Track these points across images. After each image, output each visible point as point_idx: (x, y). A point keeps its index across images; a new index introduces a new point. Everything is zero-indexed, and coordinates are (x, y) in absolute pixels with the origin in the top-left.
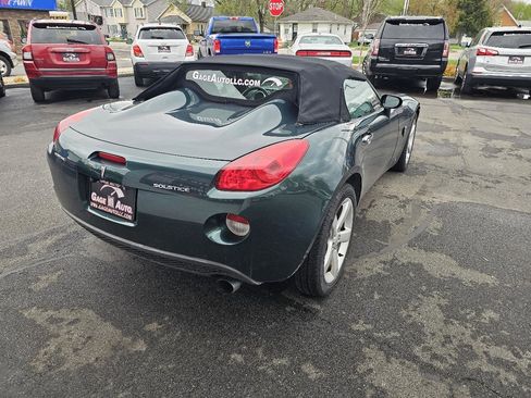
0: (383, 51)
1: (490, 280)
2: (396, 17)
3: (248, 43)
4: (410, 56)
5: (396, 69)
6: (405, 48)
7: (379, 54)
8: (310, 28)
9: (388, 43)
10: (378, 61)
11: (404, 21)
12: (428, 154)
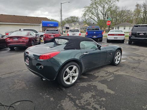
0: (132, 34)
1: (112, 92)
2: (137, 25)
3: (95, 33)
4: (142, 35)
5: (137, 39)
6: (140, 33)
7: (131, 35)
8: (123, 28)
9: (134, 32)
10: (131, 37)
11: (139, 26)
12: (128, 62)
